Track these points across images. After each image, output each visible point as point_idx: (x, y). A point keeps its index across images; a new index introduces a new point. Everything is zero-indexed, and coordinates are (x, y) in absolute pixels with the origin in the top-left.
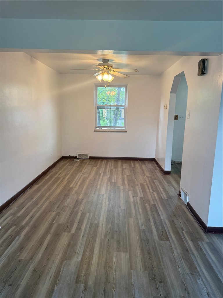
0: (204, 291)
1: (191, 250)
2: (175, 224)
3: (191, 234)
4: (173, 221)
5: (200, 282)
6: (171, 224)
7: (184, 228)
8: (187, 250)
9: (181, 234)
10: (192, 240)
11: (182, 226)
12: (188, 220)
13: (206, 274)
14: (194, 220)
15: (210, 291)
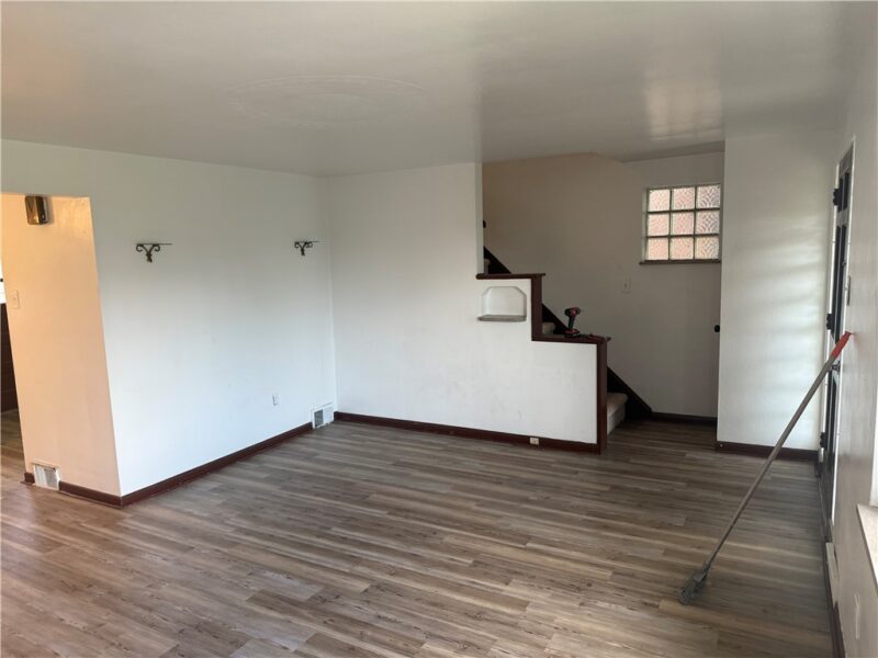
0: (158, 560)
1: (111, 536)
2: (57, 523)
3: (98, 522)
4: (48, 521)
5: (146, 556)
6: (48, 526)
7: (79, 520)
8: (105, 540)
9: (80, 529)
10: (105, 526)
11: (73, 519)
12: (77, 508)
13: (150, 546)
14: (88, 503)
15: (164, 556)
